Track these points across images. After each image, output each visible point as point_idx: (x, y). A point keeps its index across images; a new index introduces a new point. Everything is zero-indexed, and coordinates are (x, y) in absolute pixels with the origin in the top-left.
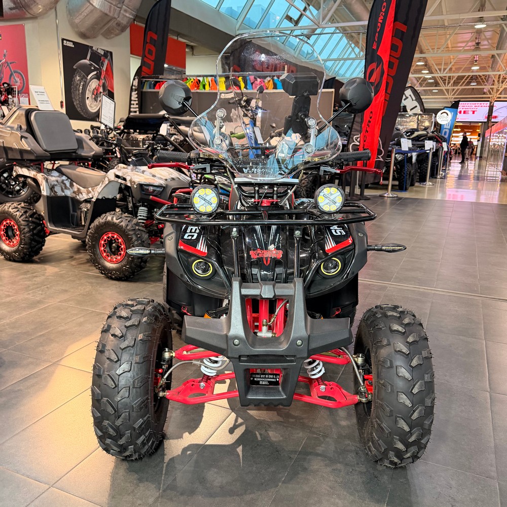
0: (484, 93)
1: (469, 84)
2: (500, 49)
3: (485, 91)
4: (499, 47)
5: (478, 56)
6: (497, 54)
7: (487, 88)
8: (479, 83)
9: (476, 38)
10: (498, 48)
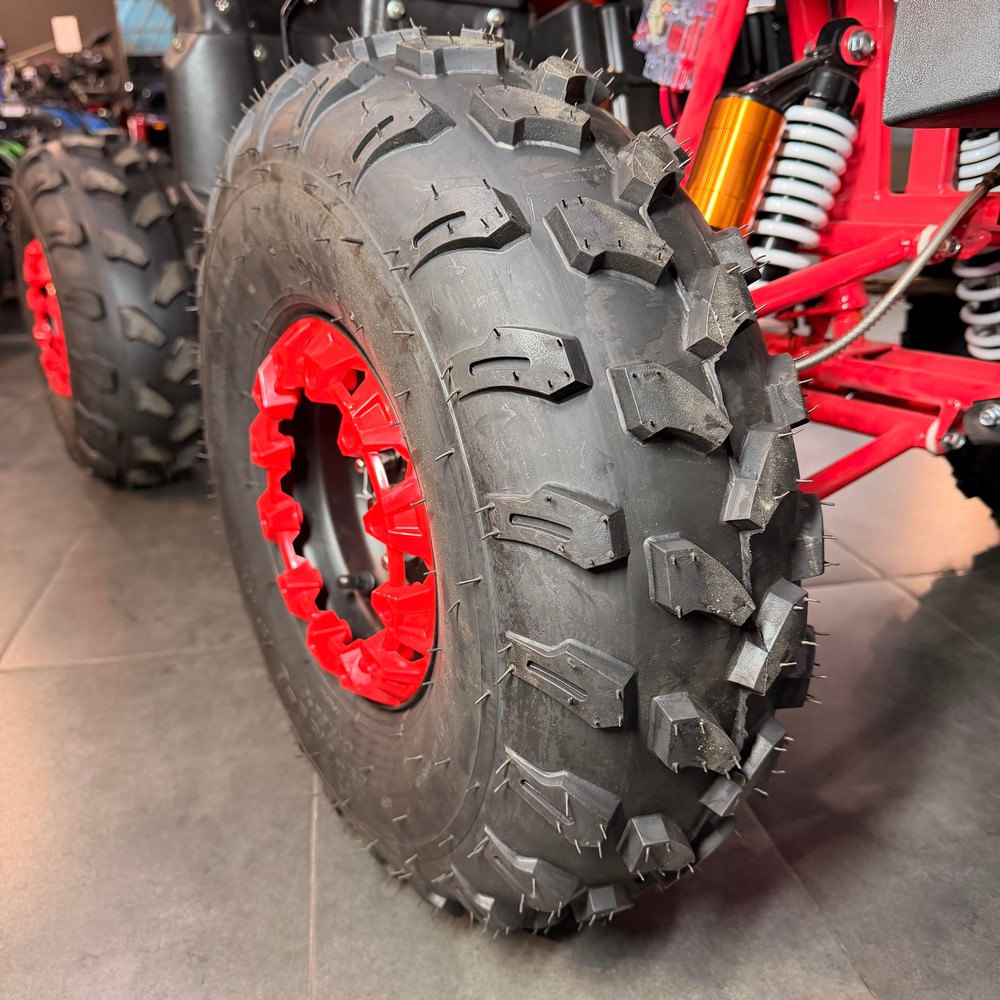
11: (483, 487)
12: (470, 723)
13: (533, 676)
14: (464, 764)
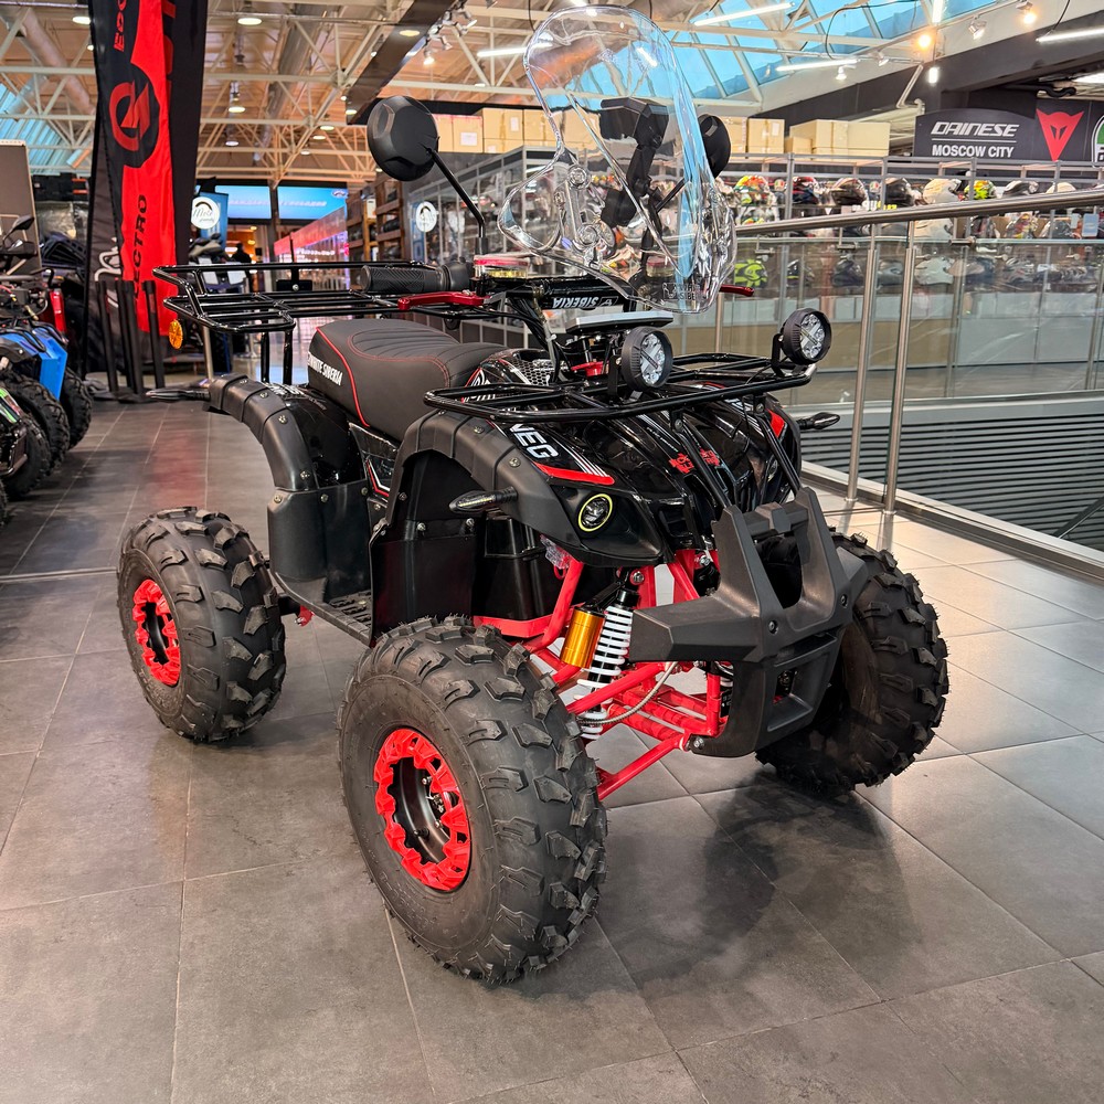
0: (254, 164)
1: (222, 141)
2: (289, 73)
3: (257, 158)
4: (287, 67)
5: (237, 85)
6: (285, 83)
7: (258, 153)
8: (242, 143)
9: (234, 45)
10: (281, 71)
11: (494, 818)
12: (487, 897)
13: (511, 881)
14: (484, 912)
